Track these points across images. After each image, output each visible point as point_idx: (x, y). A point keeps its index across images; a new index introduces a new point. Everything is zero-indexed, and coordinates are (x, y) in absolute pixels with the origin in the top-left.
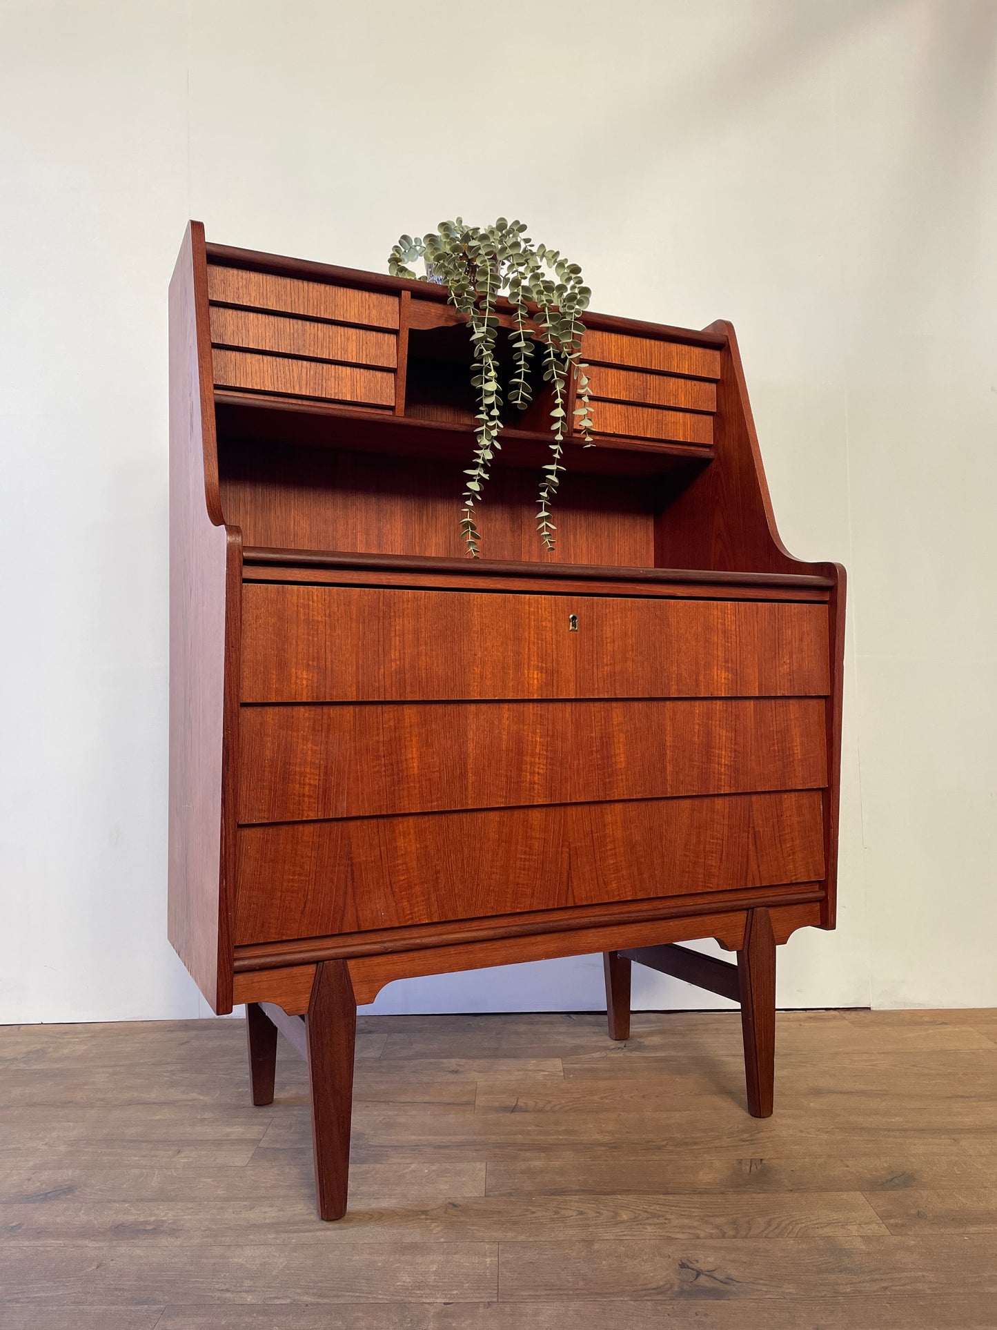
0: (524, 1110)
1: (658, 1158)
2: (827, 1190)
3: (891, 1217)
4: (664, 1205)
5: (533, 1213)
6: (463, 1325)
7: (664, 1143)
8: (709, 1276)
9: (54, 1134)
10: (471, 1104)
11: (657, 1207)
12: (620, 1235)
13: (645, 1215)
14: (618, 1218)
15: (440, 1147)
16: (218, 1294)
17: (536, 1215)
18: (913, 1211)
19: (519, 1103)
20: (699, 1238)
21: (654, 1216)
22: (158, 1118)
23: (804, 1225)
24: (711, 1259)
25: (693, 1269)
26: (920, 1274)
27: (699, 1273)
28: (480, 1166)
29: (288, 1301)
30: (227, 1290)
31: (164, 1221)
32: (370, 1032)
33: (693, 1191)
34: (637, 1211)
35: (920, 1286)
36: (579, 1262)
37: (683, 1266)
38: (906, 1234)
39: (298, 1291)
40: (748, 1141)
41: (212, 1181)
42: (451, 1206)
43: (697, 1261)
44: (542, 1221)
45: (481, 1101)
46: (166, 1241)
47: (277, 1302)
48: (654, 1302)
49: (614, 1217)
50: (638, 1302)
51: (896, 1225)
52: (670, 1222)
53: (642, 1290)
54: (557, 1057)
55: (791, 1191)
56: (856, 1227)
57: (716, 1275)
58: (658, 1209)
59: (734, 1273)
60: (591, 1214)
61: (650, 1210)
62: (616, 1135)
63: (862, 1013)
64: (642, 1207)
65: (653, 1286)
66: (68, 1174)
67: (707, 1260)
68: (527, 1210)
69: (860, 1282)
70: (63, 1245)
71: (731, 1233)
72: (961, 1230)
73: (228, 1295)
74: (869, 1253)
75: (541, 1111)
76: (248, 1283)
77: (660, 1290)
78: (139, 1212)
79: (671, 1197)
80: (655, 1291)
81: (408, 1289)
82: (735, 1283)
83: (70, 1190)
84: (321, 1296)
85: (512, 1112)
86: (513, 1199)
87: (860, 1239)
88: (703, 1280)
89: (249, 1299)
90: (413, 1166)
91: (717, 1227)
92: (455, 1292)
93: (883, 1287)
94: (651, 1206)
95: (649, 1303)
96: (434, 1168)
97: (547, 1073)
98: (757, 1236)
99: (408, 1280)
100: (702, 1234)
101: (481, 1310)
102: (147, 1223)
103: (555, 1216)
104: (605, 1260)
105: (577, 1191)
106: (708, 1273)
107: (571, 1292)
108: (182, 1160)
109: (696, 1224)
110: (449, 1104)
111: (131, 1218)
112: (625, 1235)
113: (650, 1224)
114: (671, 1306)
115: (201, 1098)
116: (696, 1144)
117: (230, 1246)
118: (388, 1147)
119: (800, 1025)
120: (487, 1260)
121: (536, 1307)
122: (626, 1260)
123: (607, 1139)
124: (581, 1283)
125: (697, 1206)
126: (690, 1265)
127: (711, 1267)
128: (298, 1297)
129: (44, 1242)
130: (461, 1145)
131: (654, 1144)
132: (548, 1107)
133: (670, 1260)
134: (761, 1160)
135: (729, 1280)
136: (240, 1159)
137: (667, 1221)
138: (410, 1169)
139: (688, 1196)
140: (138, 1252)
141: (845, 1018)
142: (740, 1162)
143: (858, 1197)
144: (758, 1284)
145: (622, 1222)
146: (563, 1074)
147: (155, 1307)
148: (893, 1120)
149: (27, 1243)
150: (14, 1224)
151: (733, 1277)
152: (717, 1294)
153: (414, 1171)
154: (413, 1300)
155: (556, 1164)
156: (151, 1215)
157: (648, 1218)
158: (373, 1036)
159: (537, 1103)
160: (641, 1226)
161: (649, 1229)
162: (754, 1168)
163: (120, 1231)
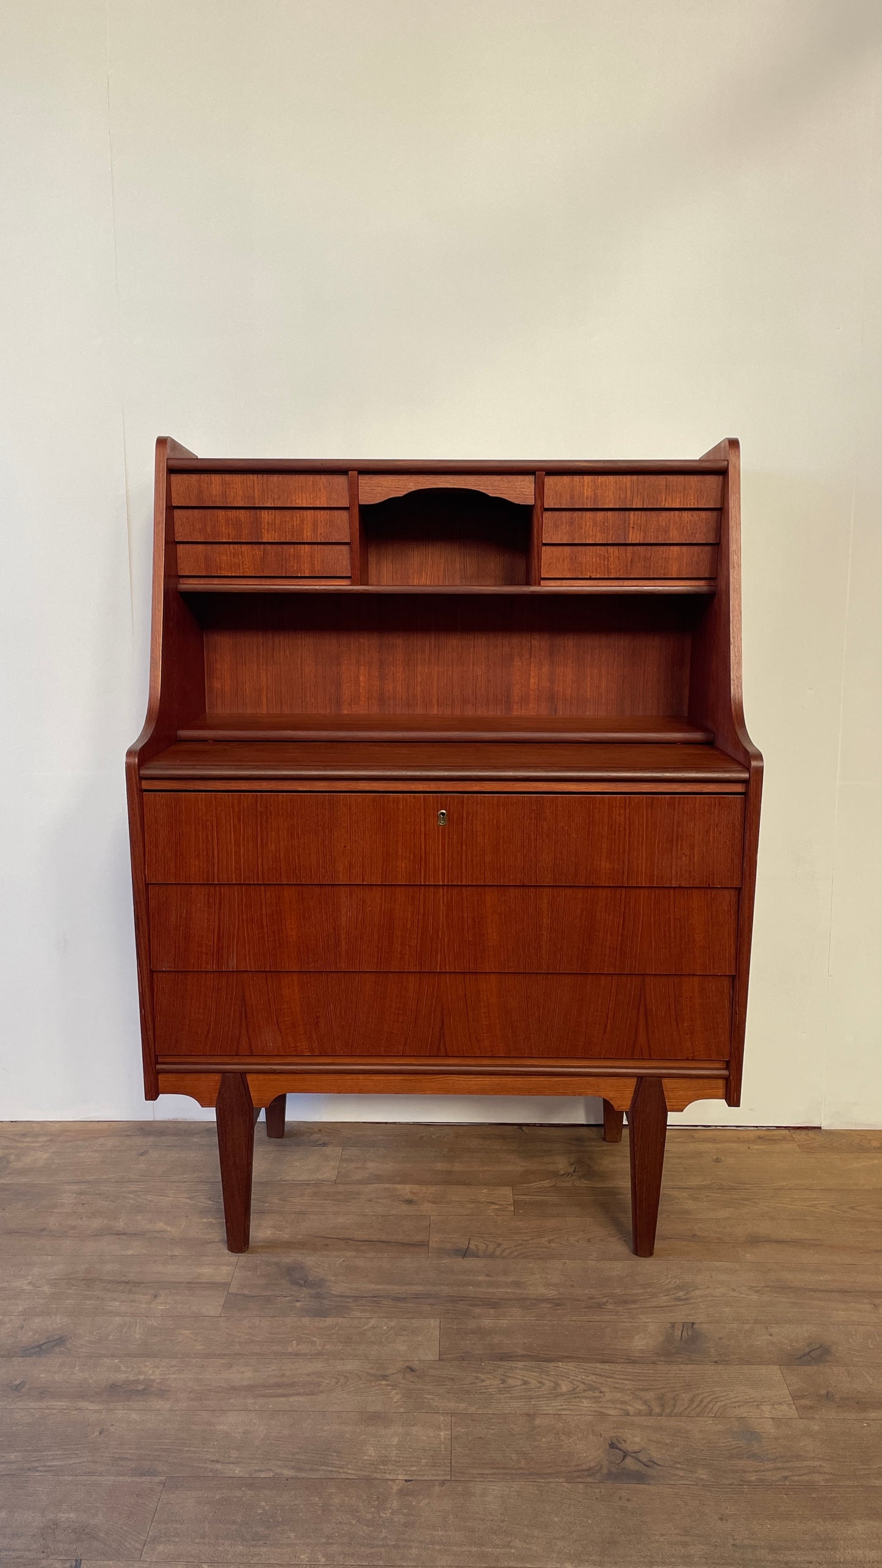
0: (476, 1255)
1: (597, 1318)
2: (749, 1363)
3: (803, 1397)
4: (600, 1375)
5: (483, 1381)
6: (421, 1504)
7: (605, 1300)
8: (633, 1457)
9: (36, 1270)
10: (424, 1244)
11: (593, 1377)
12: (559, 1410)
13: (582, 1386)
14: (559, 1390)
15: (397, 1299)
16: (209, 1465)
17: (484, 1384)
18: (823, 1392)
19: (470, 1246)
20: (629, 1415)
21: (592, 1388)
22: (130, 1252)
23: (723, 1403)
24: (637, 1439)
25: (620, 1450)
26: (819, 1463)
27: (625, 1454)
28: (434, 1323)
29: (271, 1474)
30: (218, 1462)
31: (153, 1381)
32: (324, 1144)
33: (628, 1359)
34: (575, 1382)
35: (816, 1477)
36: (521, 1439)
37: (612, 1446)
38: (813, 1418)
39: (279, 1463)
40: (683, 1300)
41: (190, 1333)
42: (408, 1370)
43: (625, 1441)
44: (490, 1390)
45: (435, 1240)
46: (158, 1404)
47: (263, 1475)
48: (584, 1484)
49: (555, 1389)
50: (571, 1485)
51: (805, 1407)
52: (604, 1396)
53: (575, 1471)
54: (509, 1186)
55: (716, 1362)
56: (769, 1407)
57: (641, 1456)
58: (595, 1380)
59: (655, 1454)
60: (534, 1383)
61: (586, 1381)
62: (560, 1289)
63: (811, 1134)
64: (580, 1377)
65: (585, 1467)
66: (56, 1323)
67: (634, 1440)
68: (477, 1378)
69: (764, 1471)
70: (65, 1407)
71: (657, 1410)
72: (863, 1415)
73: (219, 1466)
74: (777, 1439)
75: (492, 1256)
76: (234, 1454)
77: (591, 1472)
78: (128, 1370)
79: (606, 1366)
80: (586, 1473)
81: (373, 1464)
82: (656, 1466)
83: (61, 1341)
84: (300, 1469)
85: (464, 1256)
86: (465, 1364)
87: (770, 1422)
88: (629, 1462)
89: (238, 1471)
90: (373, 1322)
91: (645, 1403)
92: (414, 1468)
93: (783, 1477)
94: (588, 1376)
95: (581, 1486)
96: (392, 1324)
97: (497, 1207)
98: (681, 1415)
99: (373, 1454)
100: (631, 1410)
101: (437, 1489)
102: (137, 1382)
103: (502, 1385)
104: (545, 1437)
105: (522, 1356)
106: (634, 1455)
107: (514, 1472)
108: (159, 1307)
109: (627, 1398)
110: (403, 1244)
111: (123, 1376)
112: (563, 1409)
113: (586, 1398)
114: (599, 1490)
115: (169, 1228)
116: (634, 1302)
117: (214, 1411)
118: (349, 1297)
119: (749, 1148)
120: (442, 1434)
121: (484, 1487)
122: (563, 1437)
123: (551, 1293)
124: (523, 1462)
125: (630, 1377)
126: (619, 1446)
127: (636, 1448)
128: (279, 1471)
129: (49, 1403)
130: (417, 1297)
131: (595, 1301)
132: (498, 1252)
133: (602, 1439)
134: (693, 1324)
135: (651, 1463)
136: (211, 1306)
137: (601, 1395)
138: (370, 1325)
139: (622, 1365)
140: (134, 1416)
141: (793, 1140)
142: (673, 1325)
143: (774, 1372)
144: (677, 1468)
145: (562, 1395)
146: (513, 1209)
147: (157, 1479)
148: (821, 1278)
149: (32, 1405)
150: (17, 1382)
151: (655, 1460)
152: (640, 1478)
153: (374, 1328)
154: (378, 1476)
155: (504, 1322)
156: (140, 1373)
157: (585, 1391)
158: (328, 1150)
159: (487, 1246)
160: (577, 1400)
161: (586, 1403)
162: (685, 1334)
163: (115, 1392)
